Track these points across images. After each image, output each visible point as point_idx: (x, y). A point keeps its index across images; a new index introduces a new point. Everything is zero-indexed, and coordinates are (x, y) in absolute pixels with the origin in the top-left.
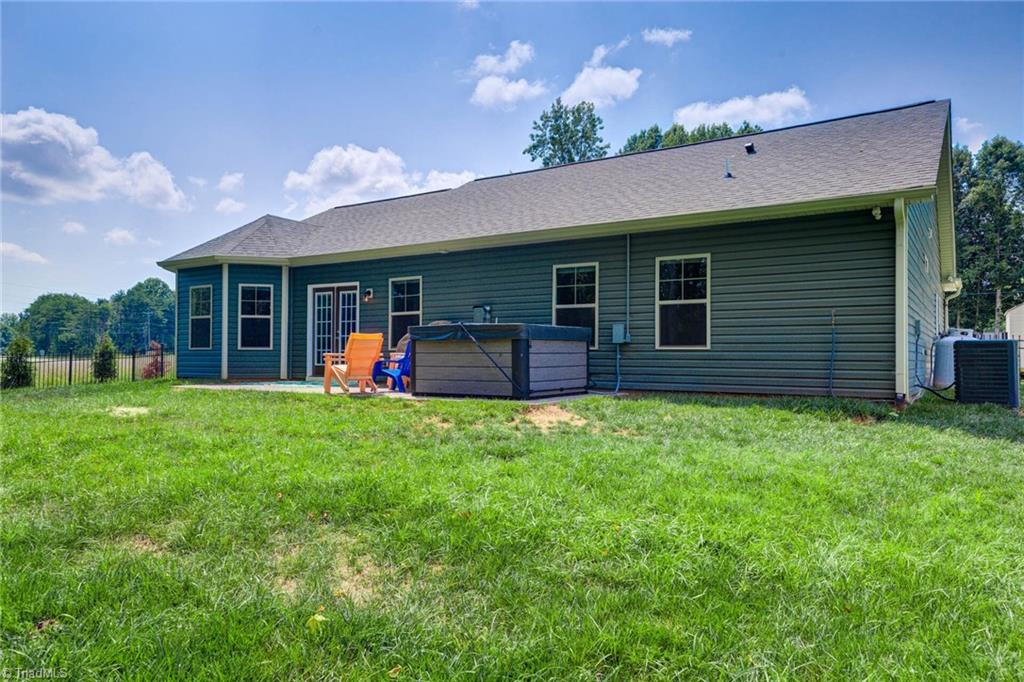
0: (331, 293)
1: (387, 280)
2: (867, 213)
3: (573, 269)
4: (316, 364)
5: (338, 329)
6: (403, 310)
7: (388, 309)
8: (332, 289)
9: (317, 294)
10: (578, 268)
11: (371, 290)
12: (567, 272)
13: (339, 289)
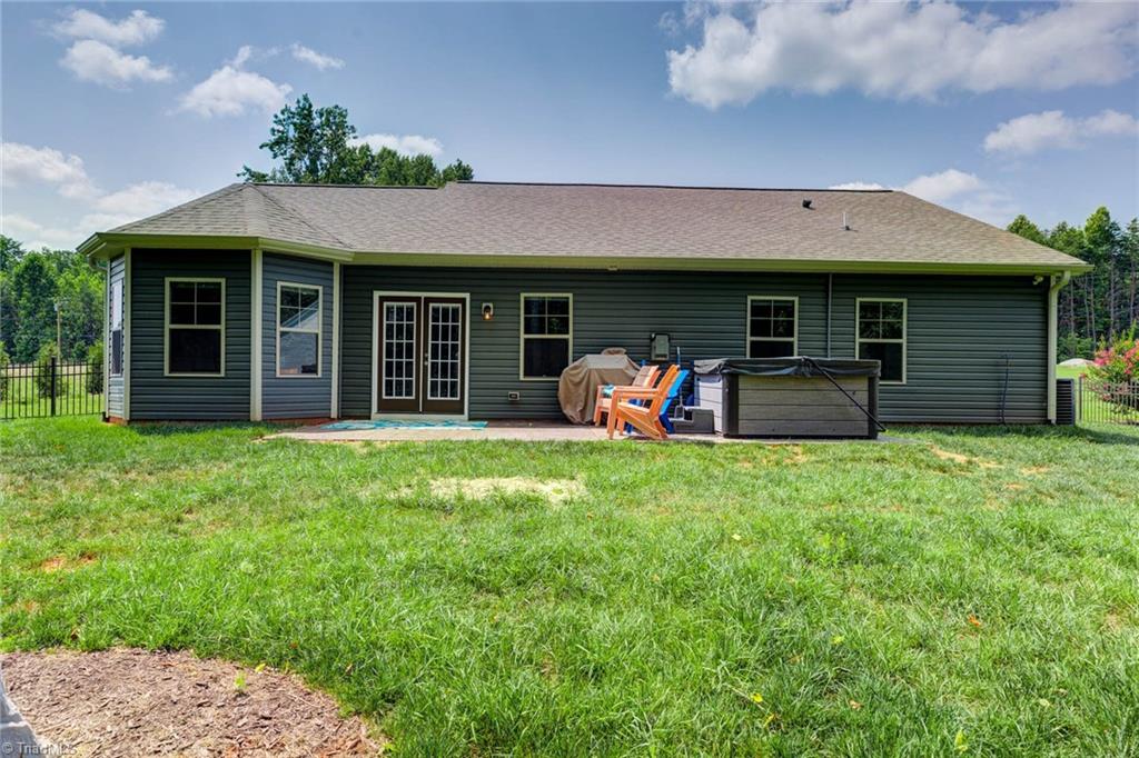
0: (414, 304)
1: (519, 295)
2: (1031, 278)
3: (771, 301)
4: (384, 397)
5: (426, 351)
6: (543, 333)
7: (519, 330)
8: (417, 300)
9: (385, 304)
10: (775, 301)
11: (491, 305)
12: (765, 304)
13: (428, 300)
